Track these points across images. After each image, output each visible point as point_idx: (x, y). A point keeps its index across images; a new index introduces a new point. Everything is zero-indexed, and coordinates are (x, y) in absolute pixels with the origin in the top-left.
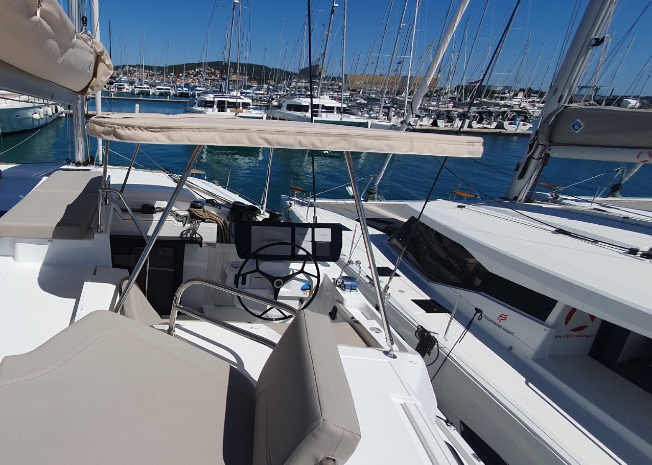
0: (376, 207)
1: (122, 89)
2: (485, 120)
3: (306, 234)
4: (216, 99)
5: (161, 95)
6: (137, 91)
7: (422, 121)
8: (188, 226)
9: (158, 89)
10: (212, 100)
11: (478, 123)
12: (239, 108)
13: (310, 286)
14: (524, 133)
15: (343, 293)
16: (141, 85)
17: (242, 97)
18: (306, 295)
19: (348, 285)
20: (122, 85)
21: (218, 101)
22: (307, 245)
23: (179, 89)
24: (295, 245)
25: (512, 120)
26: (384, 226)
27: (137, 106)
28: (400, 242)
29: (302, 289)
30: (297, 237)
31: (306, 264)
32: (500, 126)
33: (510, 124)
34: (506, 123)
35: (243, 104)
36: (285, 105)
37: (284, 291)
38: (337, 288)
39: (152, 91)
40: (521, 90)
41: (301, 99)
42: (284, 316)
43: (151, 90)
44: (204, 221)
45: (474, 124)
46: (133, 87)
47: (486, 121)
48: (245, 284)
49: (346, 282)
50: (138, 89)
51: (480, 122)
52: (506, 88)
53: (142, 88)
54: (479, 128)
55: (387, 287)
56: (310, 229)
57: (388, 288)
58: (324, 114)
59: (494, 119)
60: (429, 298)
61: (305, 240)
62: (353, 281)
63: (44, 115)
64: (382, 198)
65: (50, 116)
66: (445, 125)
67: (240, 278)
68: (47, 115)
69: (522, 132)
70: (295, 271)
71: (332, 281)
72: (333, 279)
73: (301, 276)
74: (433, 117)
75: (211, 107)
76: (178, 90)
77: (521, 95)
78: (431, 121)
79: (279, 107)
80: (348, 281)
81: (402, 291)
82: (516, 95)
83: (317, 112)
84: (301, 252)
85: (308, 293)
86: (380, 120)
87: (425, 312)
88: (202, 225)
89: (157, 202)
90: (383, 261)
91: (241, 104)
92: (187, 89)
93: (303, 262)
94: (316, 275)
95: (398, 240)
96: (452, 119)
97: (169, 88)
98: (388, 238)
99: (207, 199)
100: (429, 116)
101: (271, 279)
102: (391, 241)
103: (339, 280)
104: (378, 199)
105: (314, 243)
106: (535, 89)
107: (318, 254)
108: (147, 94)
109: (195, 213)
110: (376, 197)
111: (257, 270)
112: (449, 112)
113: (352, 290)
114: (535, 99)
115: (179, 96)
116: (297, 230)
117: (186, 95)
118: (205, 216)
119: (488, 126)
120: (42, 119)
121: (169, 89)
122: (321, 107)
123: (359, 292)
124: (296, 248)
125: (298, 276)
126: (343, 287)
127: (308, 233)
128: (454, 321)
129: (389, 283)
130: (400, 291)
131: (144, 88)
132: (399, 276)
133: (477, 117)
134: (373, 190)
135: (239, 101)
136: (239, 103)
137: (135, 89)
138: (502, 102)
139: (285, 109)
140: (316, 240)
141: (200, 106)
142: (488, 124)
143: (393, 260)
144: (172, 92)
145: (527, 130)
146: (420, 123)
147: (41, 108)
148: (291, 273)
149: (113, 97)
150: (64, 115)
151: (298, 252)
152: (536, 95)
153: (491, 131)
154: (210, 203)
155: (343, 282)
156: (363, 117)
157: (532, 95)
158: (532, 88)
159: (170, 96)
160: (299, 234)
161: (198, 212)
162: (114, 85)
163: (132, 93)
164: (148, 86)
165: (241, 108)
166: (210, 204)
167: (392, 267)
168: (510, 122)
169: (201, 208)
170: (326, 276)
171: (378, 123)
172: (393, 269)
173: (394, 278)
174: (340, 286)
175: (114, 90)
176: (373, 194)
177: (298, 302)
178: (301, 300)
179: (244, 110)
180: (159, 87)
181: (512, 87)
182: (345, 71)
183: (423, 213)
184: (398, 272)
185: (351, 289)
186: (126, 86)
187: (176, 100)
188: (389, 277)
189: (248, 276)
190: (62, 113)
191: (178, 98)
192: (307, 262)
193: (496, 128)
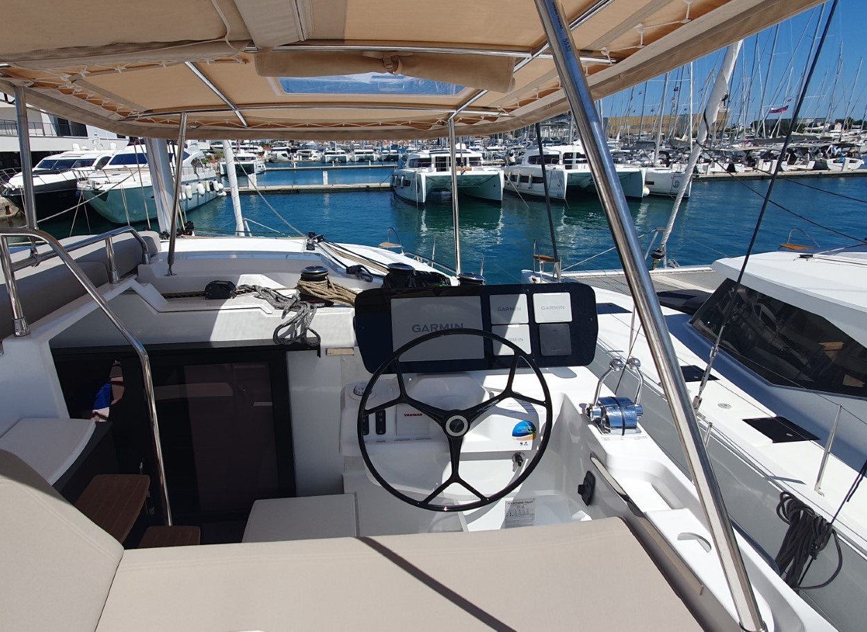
0: (667, 277)
1: (308, 157)
2: (798, 159)
3: (513, 309)
4: (433, 156)
5: (361, 160)
6: (328, 157)
7: (713, 167)
8: (292, 315)
9: (357, 153)
10: (428, 156)
11: (790, 163)
12: (465, 165)
13: (532, 425)
14: (852, 172)
15: (605, 439)
16: (334, 149)
17: (468, 150)
18: (527, 445)
19: (616, 419)
20: (308, 152)
21: (436, 157)
22: (518, 334)
23: (384, 151)
24: (491, 333)
25: (838, 158)
26: (681, 302)
27: (325, 174)
28: (709, 326)
29: (515, 434)
30: (495, 315)
31: (516, 376)
32: (821, 166)
33: (834, 162)
34: (830, 162)
35: (471, 159)
36: (526, 157)
37: (473, 440)
38: (592, 427)
39: (348, 157)
40: (838, 121)
41: (547, 147)
42: (479, 500)
43: (346, 155)
44: (329, 304)
45: (784, 165)
46: (323, 153)
47: (800, 160)
48: (384, 432)
49: (611, 410)
50: (330, 155)
51: (791, 162)
52: (817, 120)
53: (334, 153)
54: (792, 170)
55: (699, 400)
56: (523, 298)
57: (700, 402)
58: (580, 165)
59: (811, 157)
60: (774, 415)
61: (512, 321)
62: (627, 409)
63: (193, 194)
64: (674, 263)
65: (202, 196)
66: (745, 169)
67: (372, 417)
68: (198, 194)
69: (850, 171)
70: (496, 394)
71: (580, 410)
72: (581, 405)
73: (509, 403)
74: (728, 160)
75: (427, 167)
76: (384, 153)
77: (838, 127)
78: (726, 166)
79: (519, 162)
80: (614, 408)
81: (725, 406)
82: (832, 127)
83: (571, 162)
84: (505, 351)
85: (530, 442)
86: (657, 168)
87: (771, 440)
88: (321, 313)
89: (241, 276)
90: (686, 357)
91: (468, 160)
92: (396, 151)
93: (509, 370)
94: (543, 399)
95: (705, 323)
96: (754, 161)
97: (372, 151)
98: (690, 320)
99: (349, 266)
100: (723, 159)
101: (439, 415)
102: (695, 324)
103: (595, 409)
104: (669, 265)
105: (535, 328)
106: (856, 120)
107: (547, 351)
108: (343, 161)
109: (308, 289)
110: (665, 263)
111: (404, 399)
112: (748, 152)
113: (626, 430)
114: (858, 131)
115: (385, 160)
116: (494, 299)
117: (395, 158)
118: (329, 294)
119: (804, 167)
120: (190, 199)
121: (371, 153)
122: (575, 156)
123: (644, 433)
124: (495, 342)
125: (504, 404)
126: (604, 424)
127: (518, 305)
128: (831, 458)
129: (700, 393)
130: (720, 405)
131: (338, 153)
132: (717, 379)
133: (788, 156)
134: (659, 251)
135: (464, 155)
136: (465, 158)
137: (326, 156)
138: (819, 136)
139: (526, 162)
140: (537, 321)
141: (412, 166)
142: (803, 164)
143: (703, 355)
144: (376, 156)
145: (859, 168)
146: (710, 169)
147: (187, 185)
148: (486, 398)
149: (295, 167)
150: (225, 194)
151: (499, 350)
152: (858, 126)
153: (808, 173)
154: (354, 273)
155: (603, 412)
156: (634, 165)
157: (853, 126)
158: (852, 118)
159: (372, 161)
160: (499, 309)
161: (316, 288)
162: (298, 153)
163: (323, 162)
164: (344, 151)
165: (468, 165)
166: (353, 276)
167: (703, 365)
168: (835, 159)
169: (322, 278)
170: (566, 399)
171: (656, 172)
172: (705, 369)
173: (709, 383)
174: (597, 423)
175: (298, 159)
176: (660, 257)
177: (510, 463)
178: (518, 457)
179: (473, 168)
180: (357, 151)
181: (825, 119)
182: (604, 114)
183: (745, 271)
184: (713, 372)
185: (624, 428)
186: (313, 152)
187: (381, 166)
188: (700, 382)
189: (390, 412)
190: (221, 191)
191: (383, 162)
192: (517, 370)
193: (815, 168)
